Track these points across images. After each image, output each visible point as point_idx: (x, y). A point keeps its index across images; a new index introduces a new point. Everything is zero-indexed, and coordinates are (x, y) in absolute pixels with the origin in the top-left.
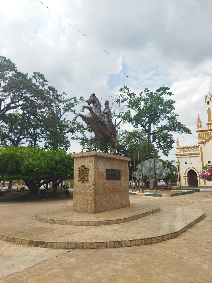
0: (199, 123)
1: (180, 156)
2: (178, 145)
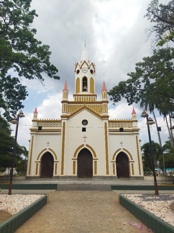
0: (65, 91)
1: (35, 132)
2: (35, 116)
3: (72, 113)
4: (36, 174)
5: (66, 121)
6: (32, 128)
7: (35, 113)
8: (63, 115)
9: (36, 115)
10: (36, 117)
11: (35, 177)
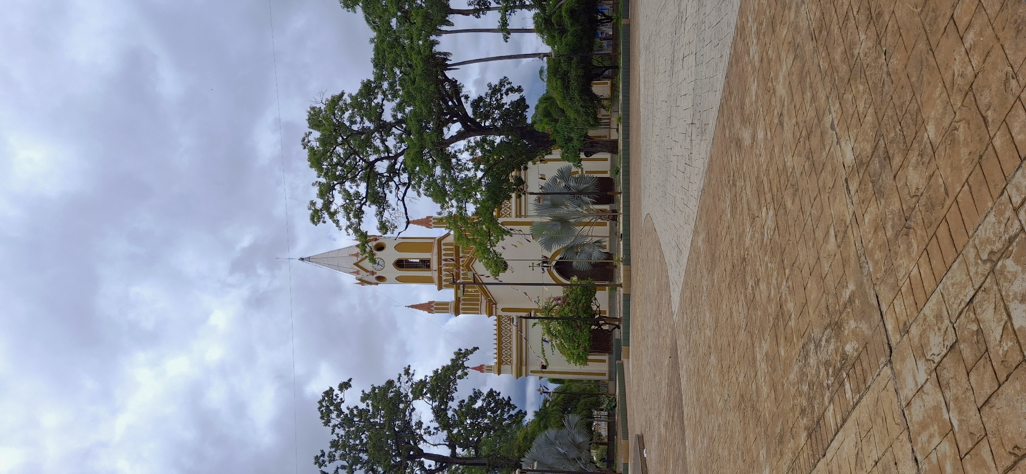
0: (433, 309)
1: (524, 368)
2: (490, 369)
3: (480, 293)
4: (604, 361)
5: (500, 306)
6: (514, 375)
7: (483, 370)
8: (486, 312)
9: (487, 367)
10: (492, 367)
11: (610, 363)
